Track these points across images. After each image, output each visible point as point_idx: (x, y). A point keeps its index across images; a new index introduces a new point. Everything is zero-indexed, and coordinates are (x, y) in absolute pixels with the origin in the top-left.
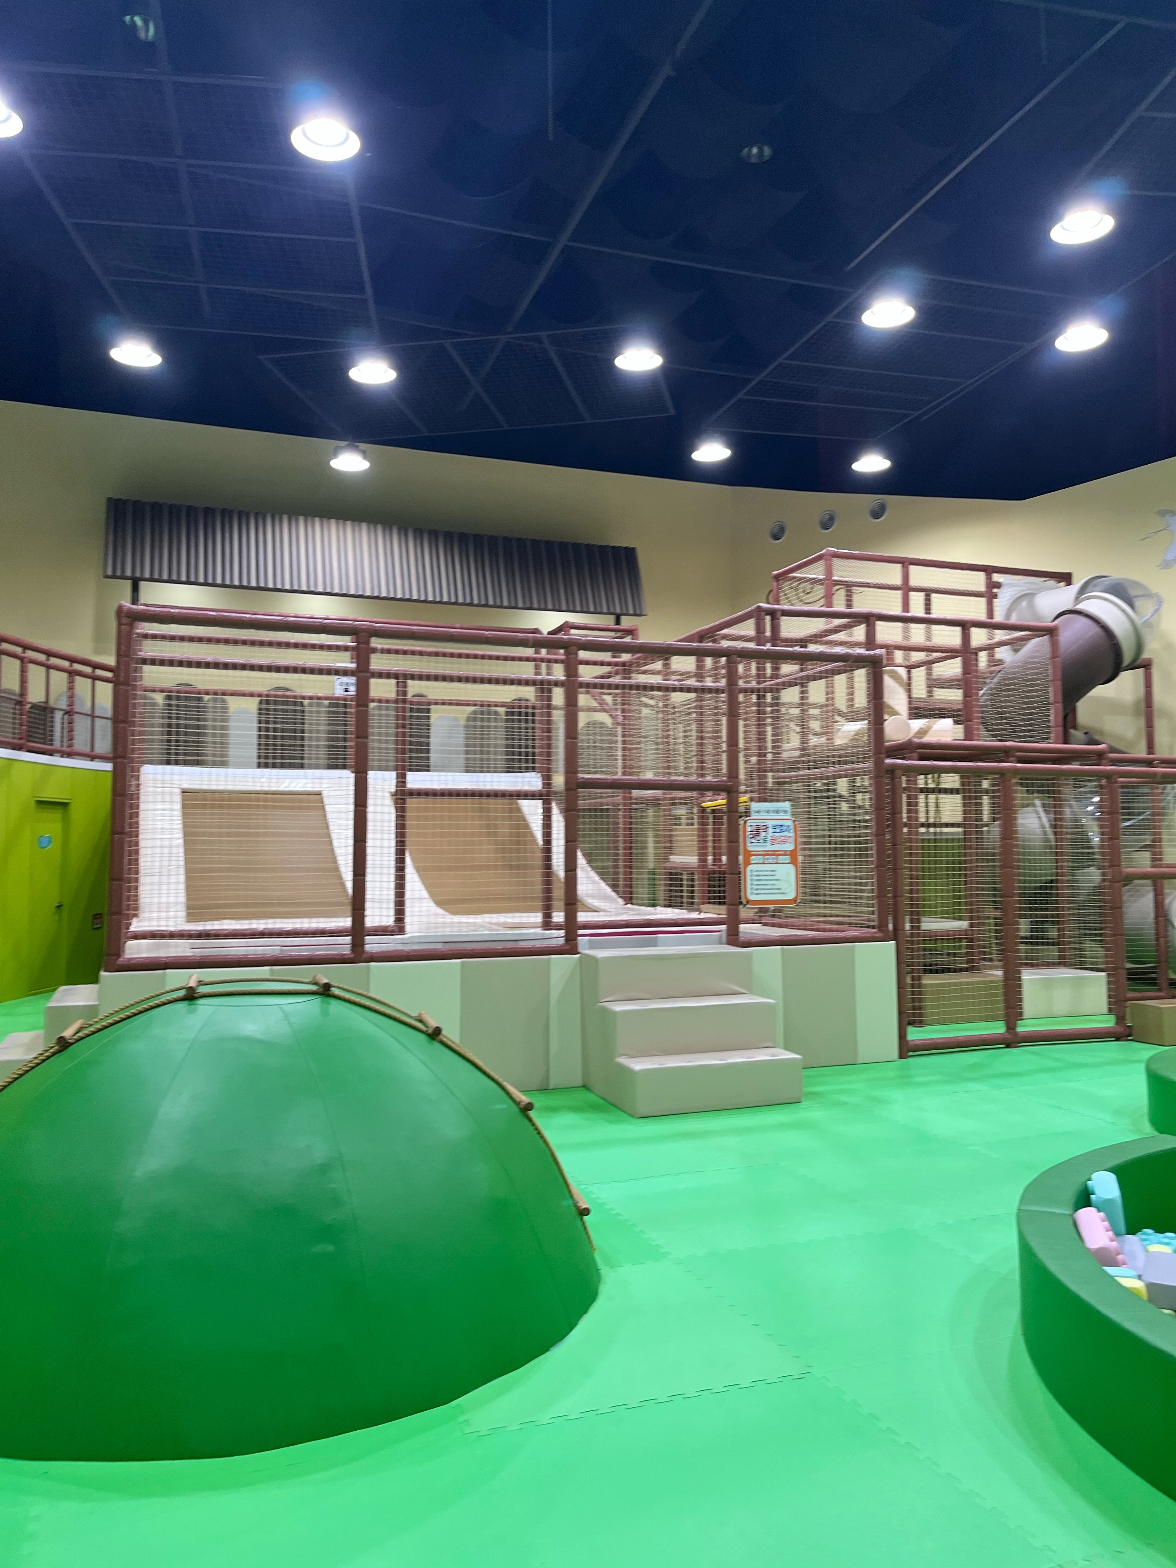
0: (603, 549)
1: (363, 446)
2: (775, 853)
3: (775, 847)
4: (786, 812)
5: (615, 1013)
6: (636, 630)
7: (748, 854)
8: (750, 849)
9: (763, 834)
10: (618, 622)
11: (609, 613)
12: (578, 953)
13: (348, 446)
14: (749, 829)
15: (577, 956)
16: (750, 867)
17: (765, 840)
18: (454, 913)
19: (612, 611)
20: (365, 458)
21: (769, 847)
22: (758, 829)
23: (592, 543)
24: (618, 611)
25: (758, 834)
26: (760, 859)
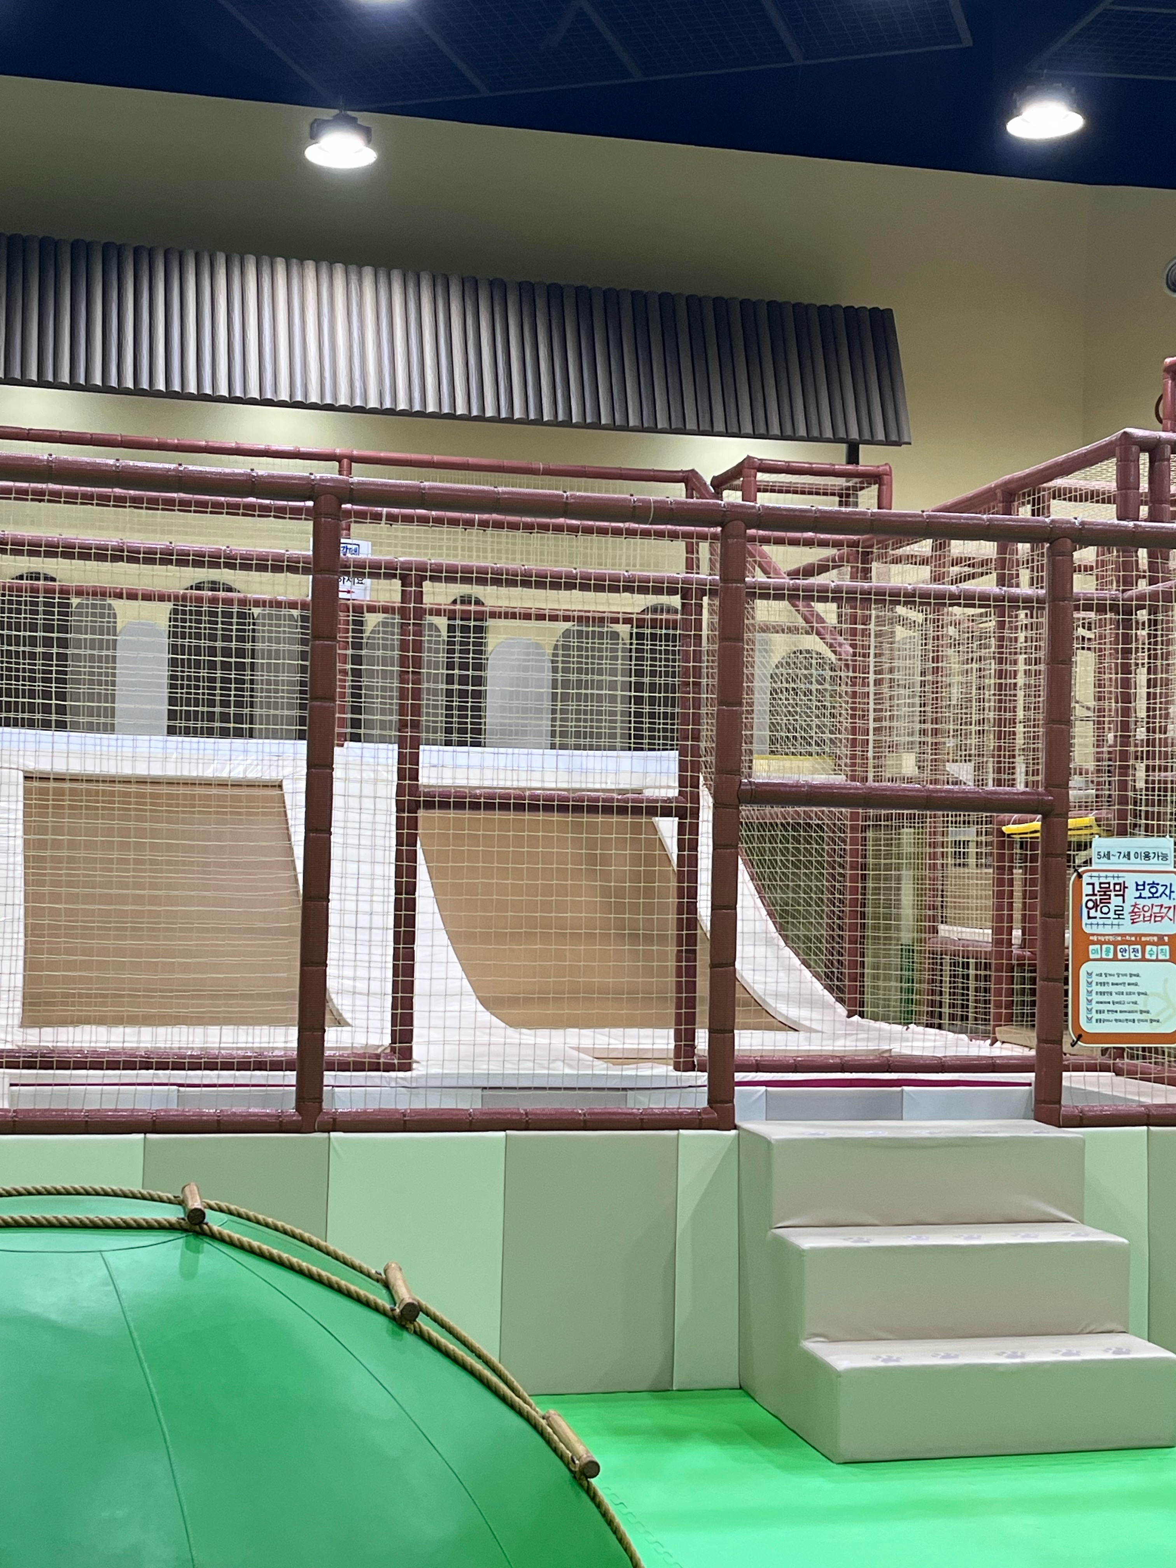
0: (826, 313)
1: (363, 117)
2: (1139, 940)
3: (1141, 928)
4: (1165, 857)
5: (801, 1253)
6: (889, 474)
7: (1083, 940)
8: (1088, 930)
9: (1116, 901)
10: (853, 457)
11: (836, 440)
12: (735, 1127)
13: (336, 118)
14: (1087, 890)
15: (733, 1132)
16: (1085, 968)
17: (1119, 915)
18: (513, 1023)
19: (842, 434)
20: (369, 141)
21: (1127, 927)
22: (1105, 891)
23: (806, 301)
24: (854, 435)
25: (1106, 900)
26: (1107, 951)
